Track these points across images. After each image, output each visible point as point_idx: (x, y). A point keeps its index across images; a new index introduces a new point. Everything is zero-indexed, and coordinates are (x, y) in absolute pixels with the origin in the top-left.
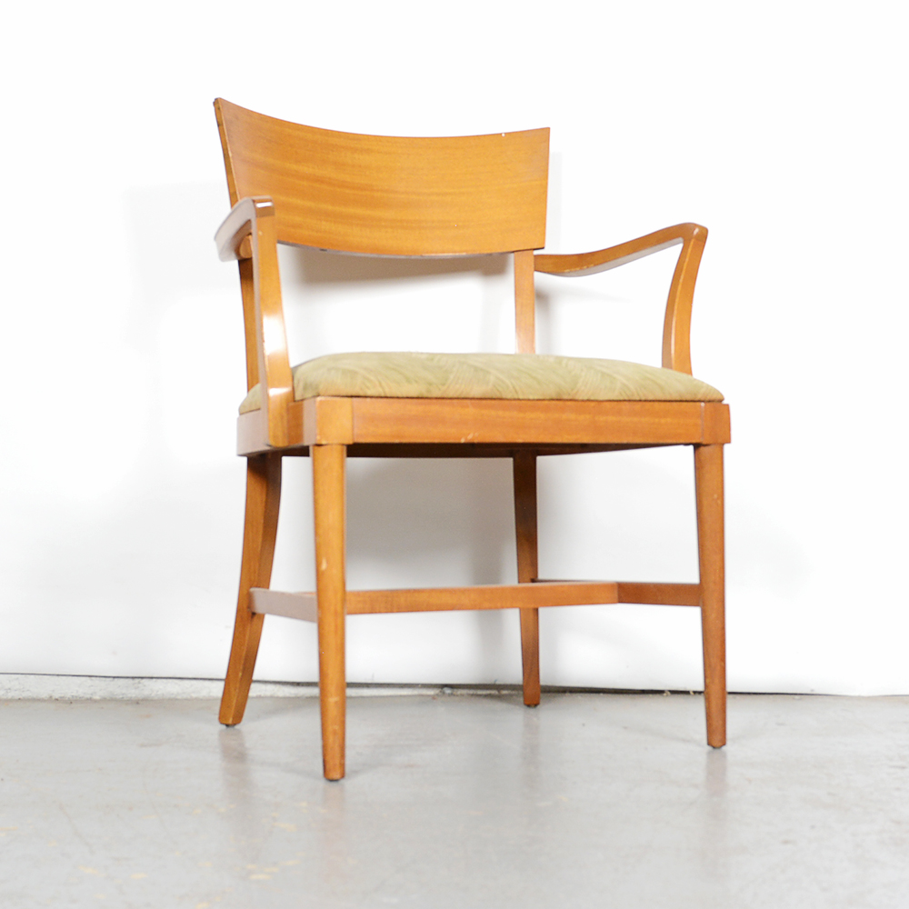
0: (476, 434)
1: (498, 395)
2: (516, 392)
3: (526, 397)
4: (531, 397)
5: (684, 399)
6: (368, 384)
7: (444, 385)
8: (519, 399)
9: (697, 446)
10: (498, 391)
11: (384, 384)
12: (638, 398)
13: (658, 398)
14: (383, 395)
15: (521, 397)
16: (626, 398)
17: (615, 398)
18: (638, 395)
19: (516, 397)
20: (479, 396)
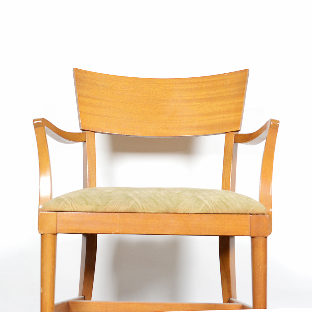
0: (121, 230)
1: (134, 211)
2: (144, 209)
3: (149, 212)
4: (152, 212)
5: (240, 213)
6: (66, 206)
7: (104, 206)
8: (145, 213)
9: (252, 237)
10: (134, 209)
11: (74, 205)
12: (213, 213)
13: (225, 213)
14: (73, 211)
15: (146, 212)
16: (206, 212)
17: (199, 213)
18: (213, 210)
19: (144, 212)
20: (124, 211)
